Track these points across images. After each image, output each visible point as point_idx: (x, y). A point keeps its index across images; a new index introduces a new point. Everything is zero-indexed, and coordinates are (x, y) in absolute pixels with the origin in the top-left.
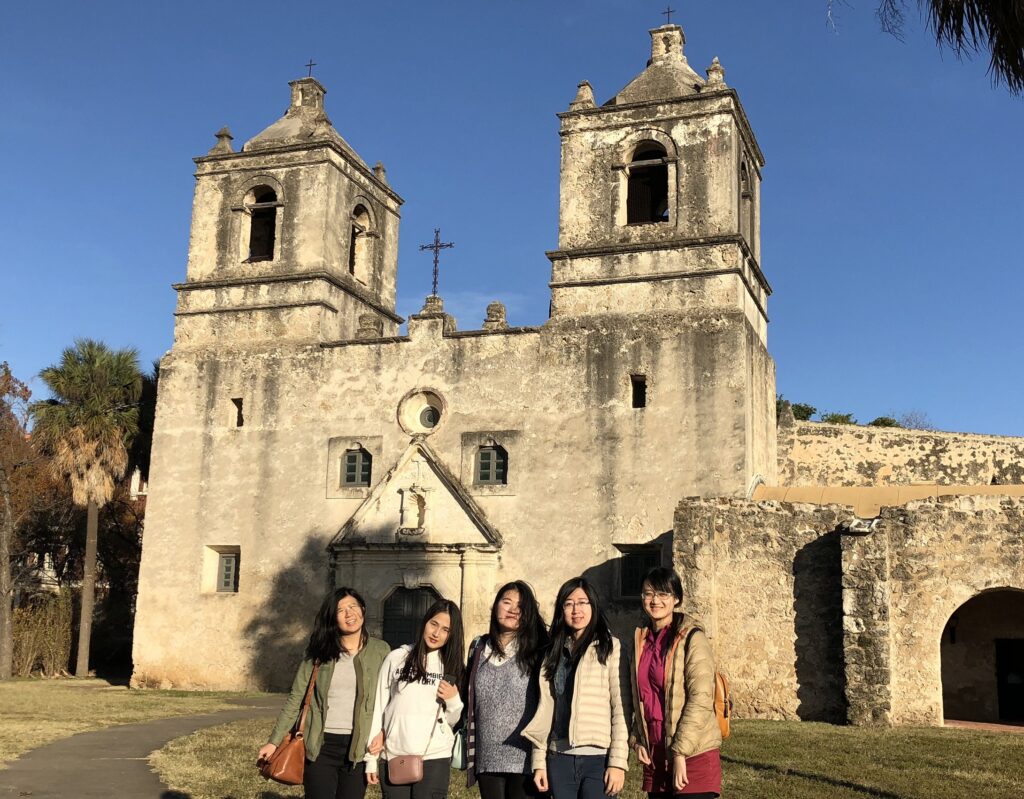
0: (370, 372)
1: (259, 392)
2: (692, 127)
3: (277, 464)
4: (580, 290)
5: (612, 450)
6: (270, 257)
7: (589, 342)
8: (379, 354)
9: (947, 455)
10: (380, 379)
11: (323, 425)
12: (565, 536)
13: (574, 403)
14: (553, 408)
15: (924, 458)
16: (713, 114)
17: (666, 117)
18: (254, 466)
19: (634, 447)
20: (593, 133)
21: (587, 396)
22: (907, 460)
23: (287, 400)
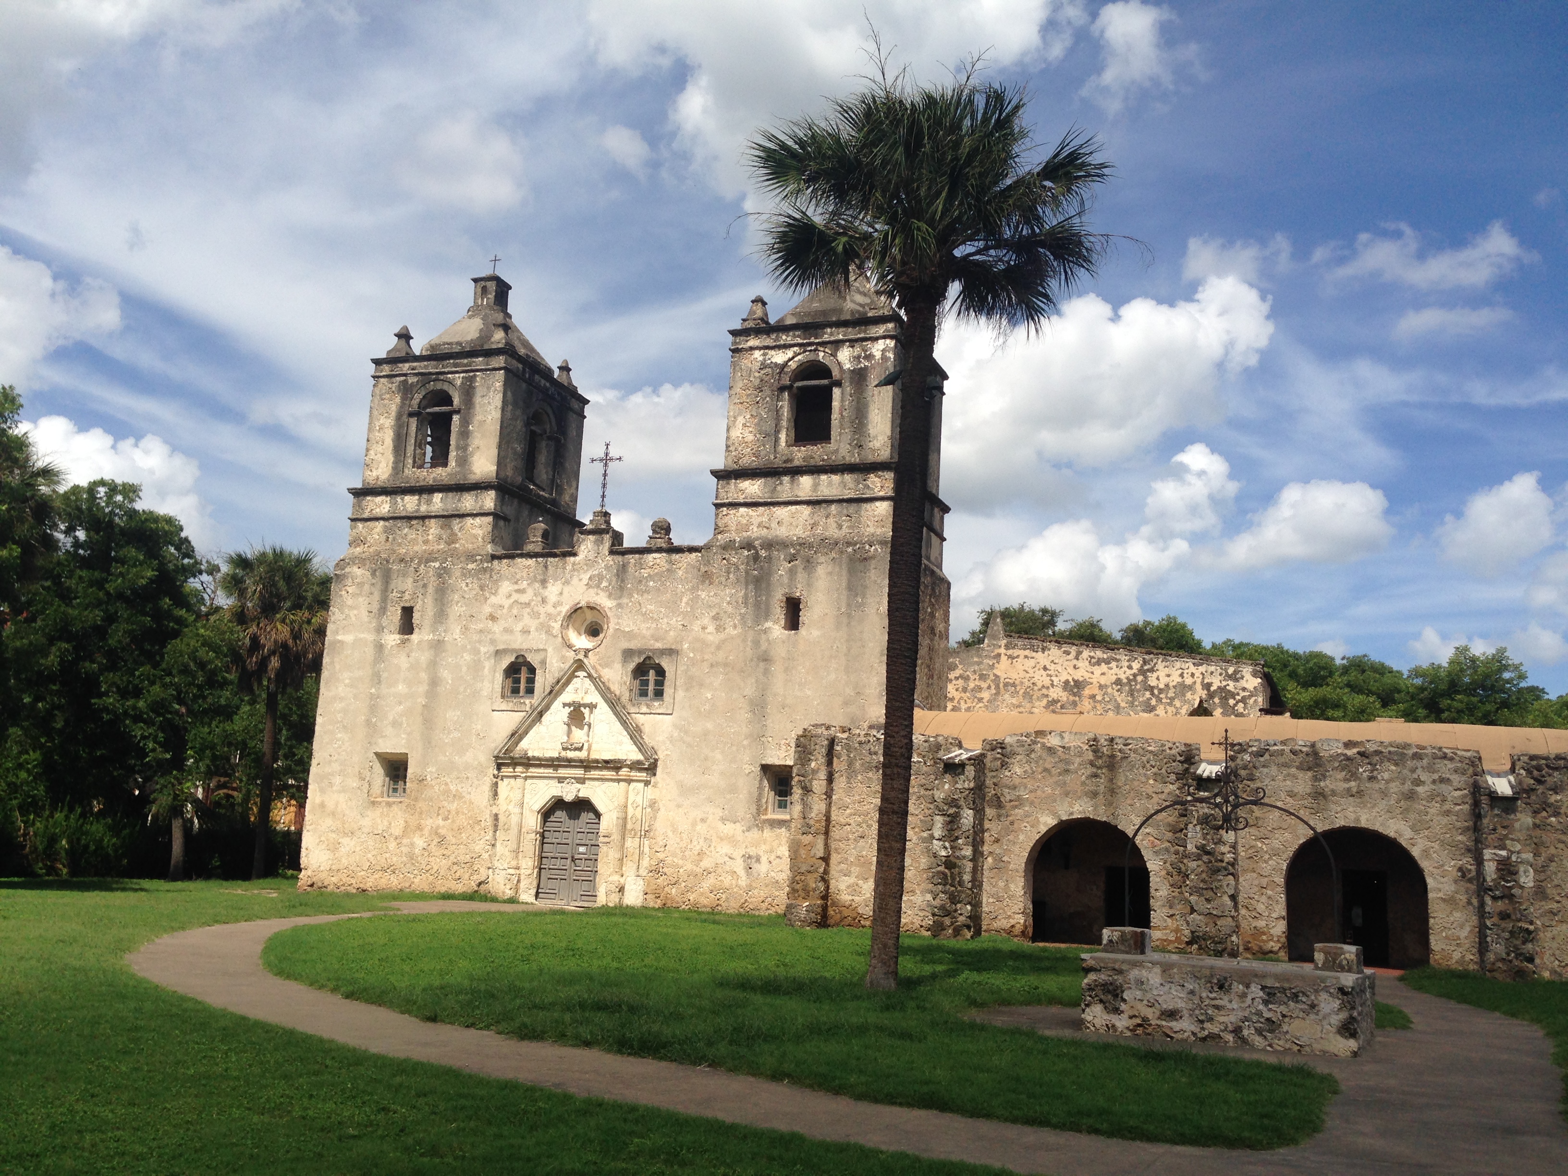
0: (537, 585)
1: (429, 600)
2: (857, 350)
3: (445, 674)
4: (742, 510)
5: (766, 672)
6: (445, 465)
7: (747, 563)
8: (546, 567)
9: (1155, 675)
10: (546, 593)
11: (490, 636)
12: (719, 756)
13: (731, 623)
14: (711, 628)
15: (1131, 677)
16: (876, 339)
17: (832, 339)
18: (424, 676)
19: (786, 670)
20: (762, 351)
21: (743, 617)
22: (1114, 678)
23: (457, 609)
